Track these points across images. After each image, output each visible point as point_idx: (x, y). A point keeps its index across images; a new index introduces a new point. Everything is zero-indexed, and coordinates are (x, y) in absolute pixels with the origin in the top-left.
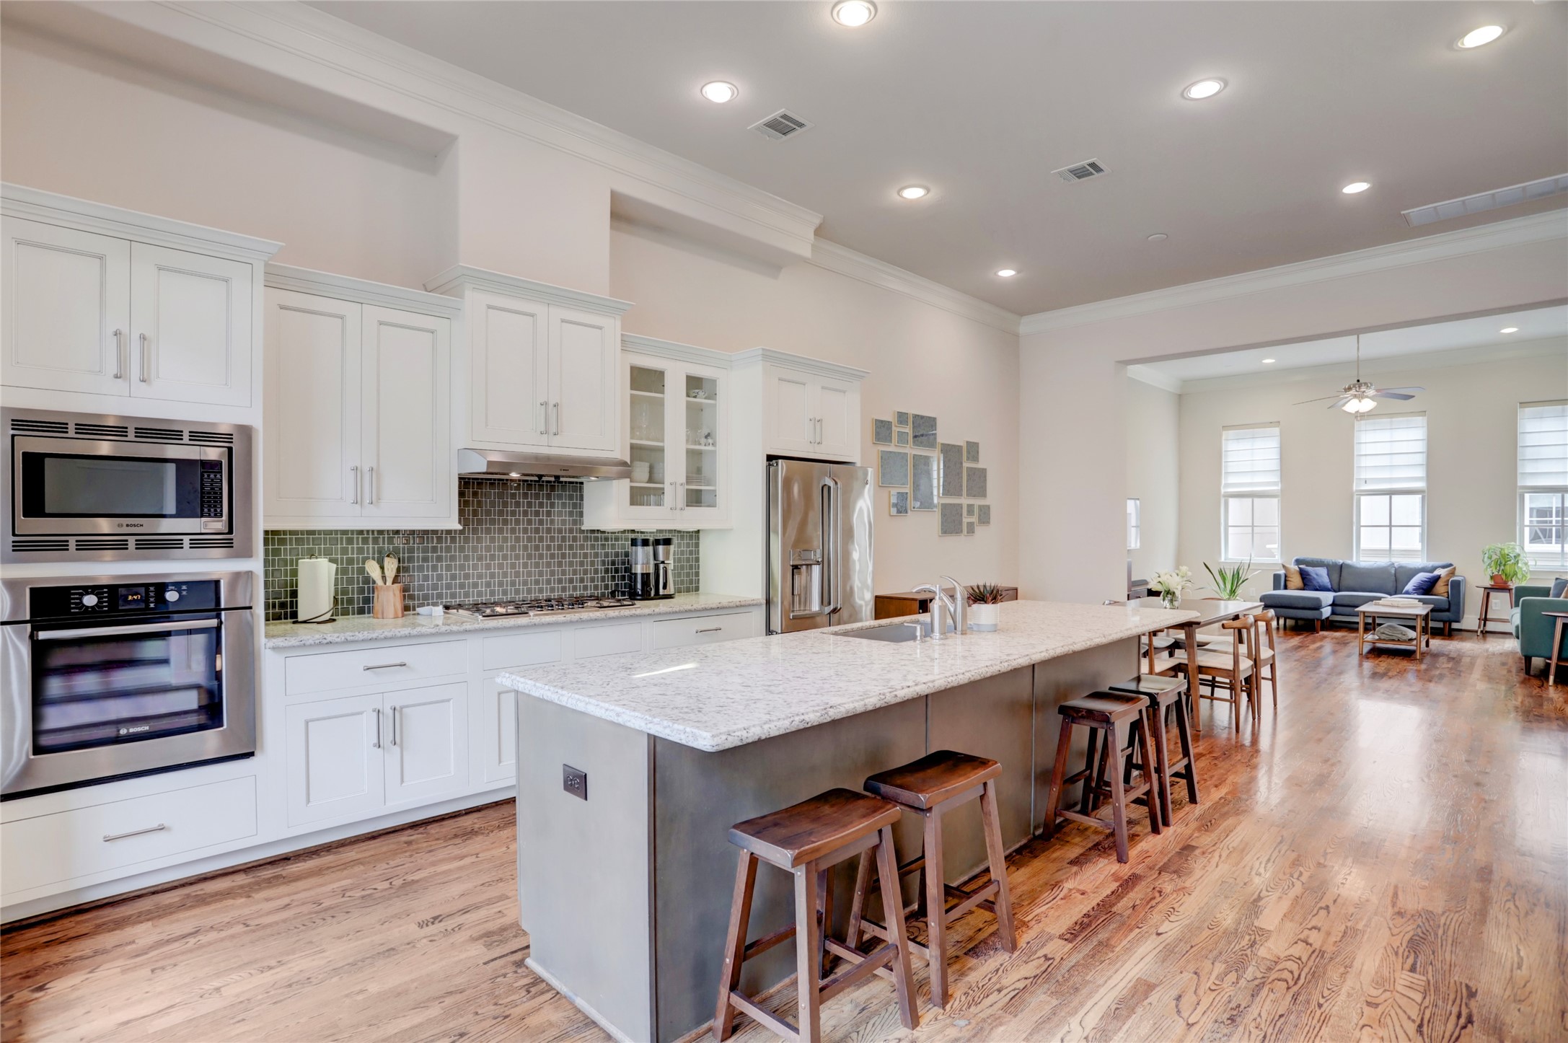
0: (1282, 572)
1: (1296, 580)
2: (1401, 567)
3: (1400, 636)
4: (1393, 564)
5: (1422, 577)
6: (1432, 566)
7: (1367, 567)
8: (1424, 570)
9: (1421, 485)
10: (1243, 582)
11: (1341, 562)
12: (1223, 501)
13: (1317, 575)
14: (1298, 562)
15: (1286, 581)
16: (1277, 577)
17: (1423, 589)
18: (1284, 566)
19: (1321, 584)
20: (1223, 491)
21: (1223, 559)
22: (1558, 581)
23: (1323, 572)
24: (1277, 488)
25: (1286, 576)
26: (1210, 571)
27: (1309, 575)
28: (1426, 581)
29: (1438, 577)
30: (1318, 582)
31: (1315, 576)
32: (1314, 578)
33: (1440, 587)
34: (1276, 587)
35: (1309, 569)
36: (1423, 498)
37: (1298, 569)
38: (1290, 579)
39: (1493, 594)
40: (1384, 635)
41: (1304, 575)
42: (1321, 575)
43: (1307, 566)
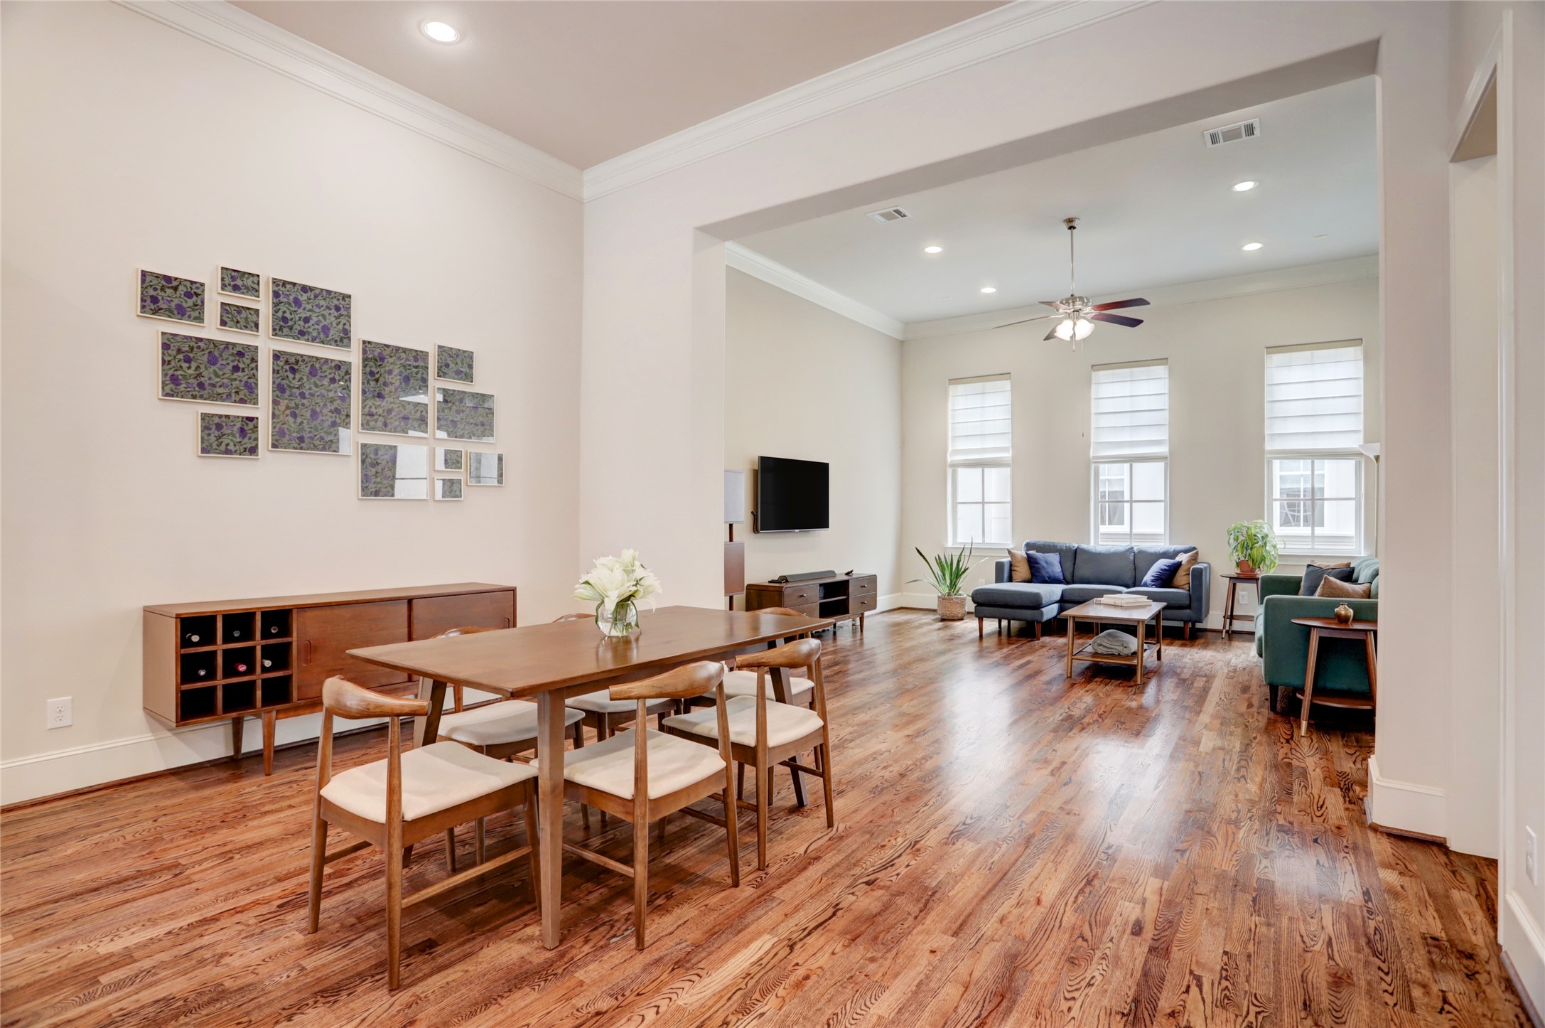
0: (1007, 560)
1: (1023, 570)
2: (1141, 552)
3: (1120, 648)
4: (1132, 548)
5: (1162, 564)
6: (1174, 551)
7: (1103, 552)
8: (1165, 555)
9: (1164, 450)
10: (963, 572)
11: (1076, 546)
12: (949, 471)
13: (1047, 563)
14: (1029, 546)
15: (1011, 571)
16: (999, 566)
17: (1161, 579)
18: (1009, 552)
19: (1051, 574)
20: (950, 459)
21: (950, 544)
22: (1311, 568)
23: (1054, 558)
24: (1008, 455)
25: (1011, 565)
26: (925, 558)
27: (1037, 563)
28: (1165, 570)
29: (1179, 564)
30: (1047, 572)
31: (1044, 565)
32: (1043, 567)
34: (999, 579)
35: (1039, 555)
36: (1166, 464)
37: (1025, 555)
38: (1015, 568)
39: (1239, 586)
40: (1101, 647)
41: (1031, 561)
42: (1053, 563)
43: (1037, 552)
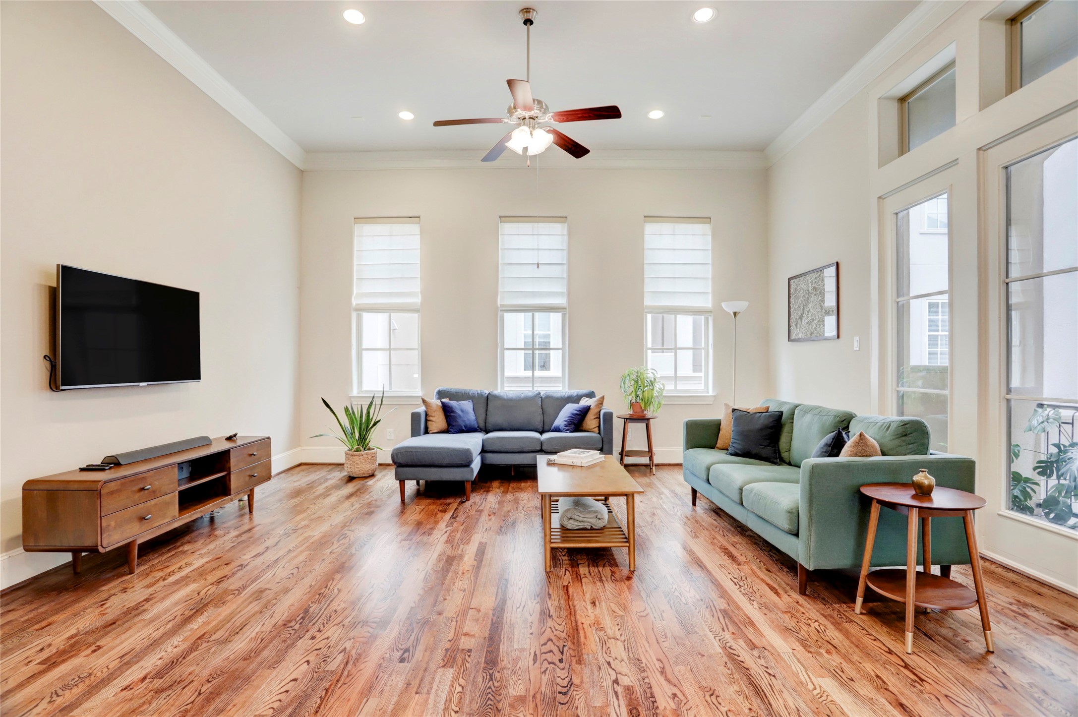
0: (422, 409)
1: (439, 421)
2: (548, 397)
3: (593, 521)
4: (540, 393)
5: (569, 409)
6: (577, 395)
7: (514, 398)
9: (562, 301)
10: (375, 424)
11: (487, 392)
12: (354, 315)
13: (462, 411)
14: (441, 394)
15: (426, 421)
16: (415, 417)
17: (574, 424)
18: (424, 401)
19: (467, 423)
20: (354, 302)
21: (355, 393)
23: (467, 405)
24: (417, 300)
25: (426, 415)
26: (332, 410)
27: (453, 412)
29: (587, 409)
30: (464, 421)
31: (460, 413)
32: (460, 416)
33: (590, 422)
34: (415, 433)
35: (454, 404)
36: (564, 316)
37: (440, 404)
38: (431, 418)
40: (571, 521)
41: (447, 410)
42: (466, 410)
43: (450, 400)
